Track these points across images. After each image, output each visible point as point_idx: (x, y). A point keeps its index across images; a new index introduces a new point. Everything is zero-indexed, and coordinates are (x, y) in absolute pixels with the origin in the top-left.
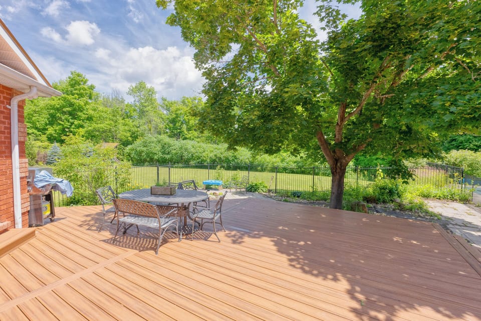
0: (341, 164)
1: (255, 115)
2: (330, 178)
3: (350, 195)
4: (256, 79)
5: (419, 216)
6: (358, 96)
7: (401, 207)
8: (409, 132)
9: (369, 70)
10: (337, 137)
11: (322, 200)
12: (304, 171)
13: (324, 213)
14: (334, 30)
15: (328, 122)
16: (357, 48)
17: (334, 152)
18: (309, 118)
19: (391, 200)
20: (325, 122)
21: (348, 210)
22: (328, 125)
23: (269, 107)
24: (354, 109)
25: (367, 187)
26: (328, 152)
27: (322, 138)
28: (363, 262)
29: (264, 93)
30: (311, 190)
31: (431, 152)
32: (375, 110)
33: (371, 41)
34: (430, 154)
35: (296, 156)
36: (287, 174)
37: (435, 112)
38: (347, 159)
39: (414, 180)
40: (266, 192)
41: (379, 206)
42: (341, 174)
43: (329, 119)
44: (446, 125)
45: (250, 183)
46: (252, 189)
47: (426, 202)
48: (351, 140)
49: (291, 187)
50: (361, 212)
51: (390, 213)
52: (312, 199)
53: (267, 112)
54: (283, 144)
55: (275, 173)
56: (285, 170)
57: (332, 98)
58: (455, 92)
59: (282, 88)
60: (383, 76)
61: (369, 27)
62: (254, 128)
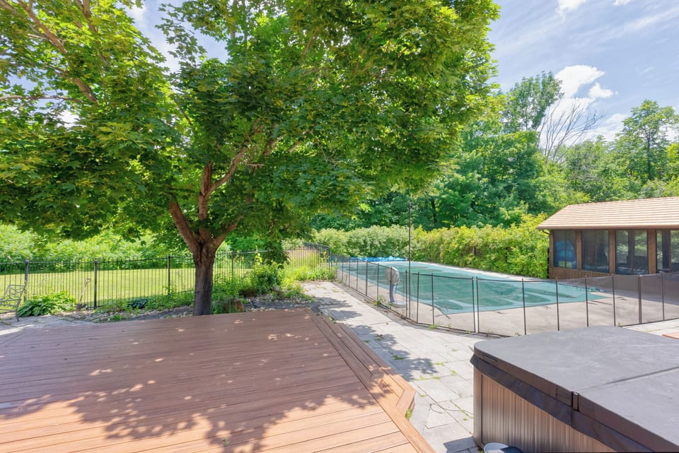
0: (207, 251)
1: (32, 164)
2: (193, 271)
3: (224, 291)
4: (36, 95)
5: (297, 303)
6: (226, 159)
7: (280, 296)
8: (280, 210)
9: (237, 129)
10: (200, 212)
11: (183, 305)
12: (156, 262)
13: (183, 326)
14: (189, 62)
15: (187, 190)
16: (220, 98)
17: (198, 233)
18: (154, 180)
19: (271, 290)
20: (182, 190)
21: (219, 313)
22: (186, 194)
23: (68, 153)
24: (223, 176)
25: (245, 277)
26: (188, 233)
27: (178, 213)
28: (230, 381)
29: (59, 125)
30: (165, 293)
31: (303, 232)
32: (246, 180)
33: (237, 95)
34: (302, 234)
35: (133, 241)
36: (123, 271)
37: (300, 190)
38: (215, 242)
39: (288, 263)
40: (71, 310)
41: (257, 300)
42: (208, 264)
43: (188, 187)
44: (308, 203)
45: (30, 298)
46: (33, 310)
47: (302, 285)
48: (219, 217)
49: (127, 292)
50: (235, 312)
51: (269, 305)
52: (166, 307)
53: (64, 160)
54: (105, 221)
55: (93, 273)
56: (120, 264)
57: (190, 156)
58: (314, 172)
59: (97, 123)
60: (253, 141)
61: (234, 77)
62: (31, 188)
